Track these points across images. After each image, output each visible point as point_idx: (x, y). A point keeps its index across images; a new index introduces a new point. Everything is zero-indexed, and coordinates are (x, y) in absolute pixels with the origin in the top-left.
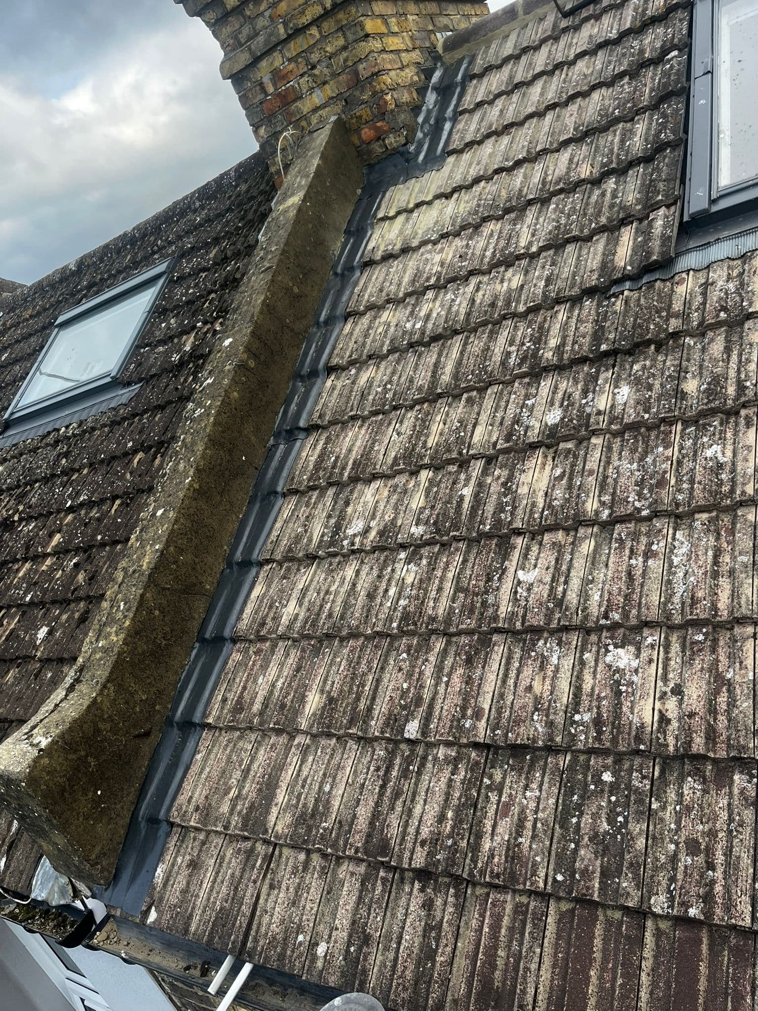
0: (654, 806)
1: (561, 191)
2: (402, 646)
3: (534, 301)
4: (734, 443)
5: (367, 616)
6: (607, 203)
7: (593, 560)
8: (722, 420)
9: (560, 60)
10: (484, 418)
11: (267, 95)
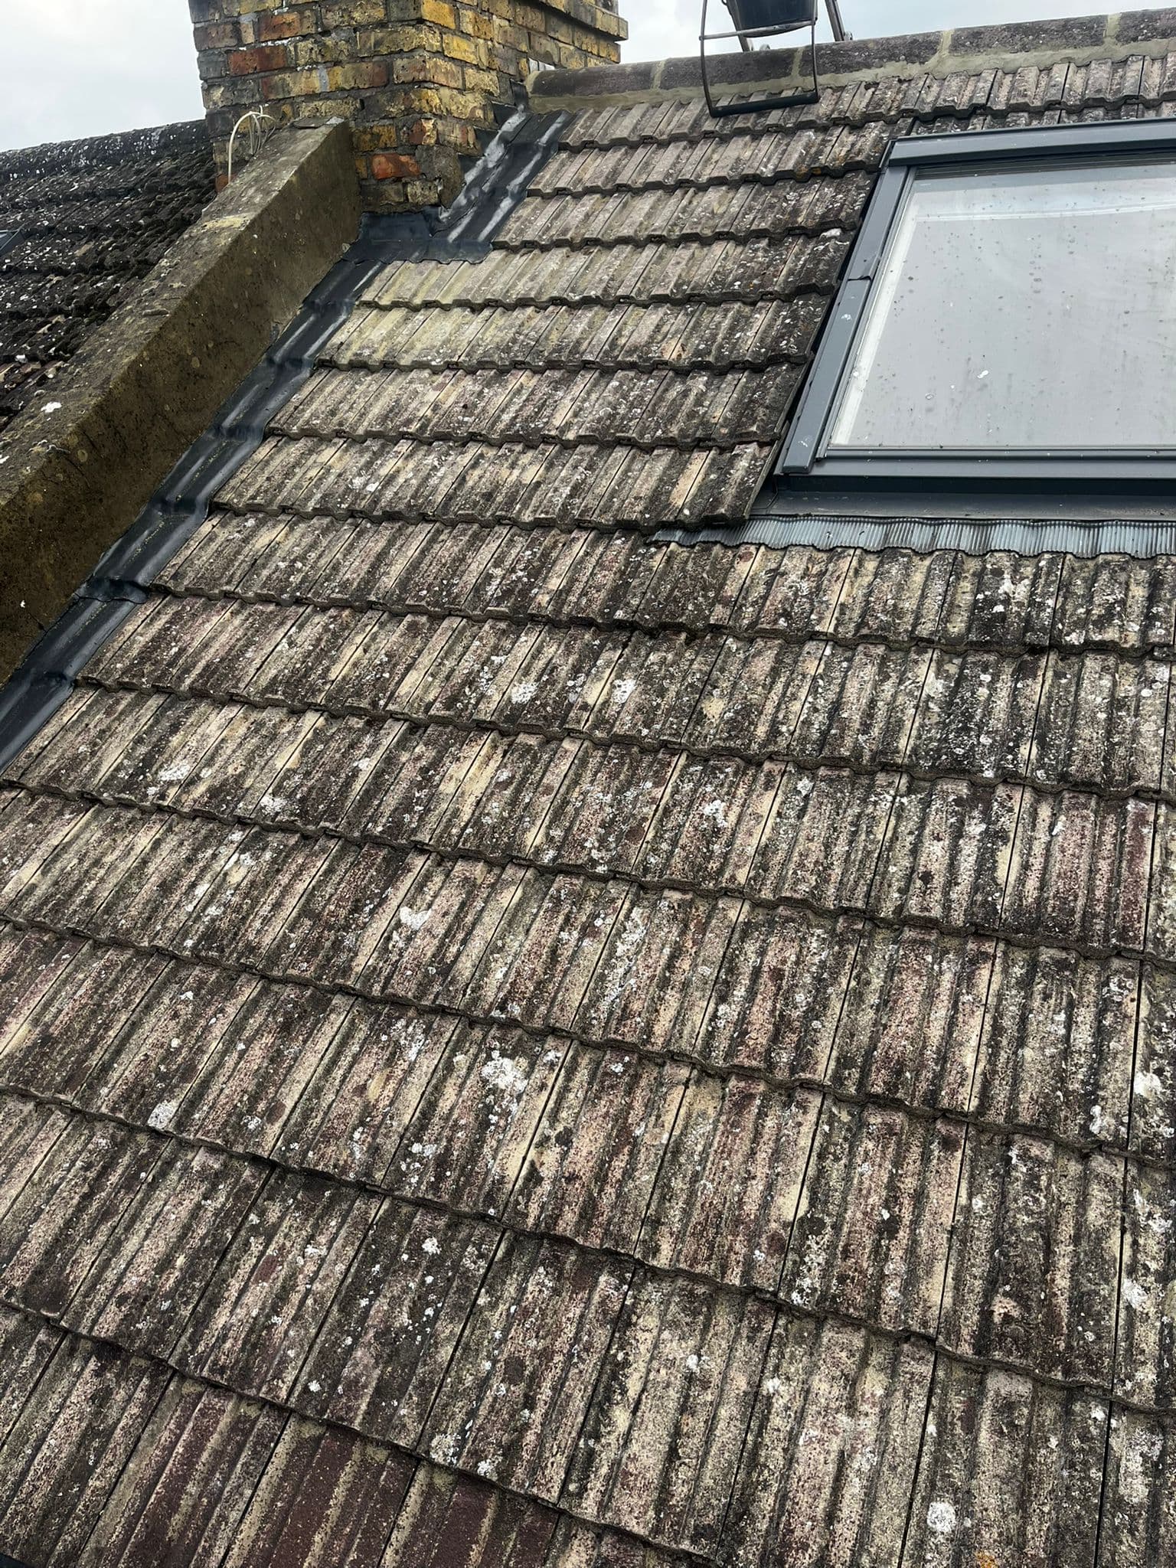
0: (481, 1301)
1: (632, 366)
2: (191, 980)
3: (547, 513)
4: (743, 806)
5: (149, 919)
6: (685, 409)
7: (513, 919)
8: (738, 767)
9: (688, 177)
10: (425, 661)
11: (240, 43)
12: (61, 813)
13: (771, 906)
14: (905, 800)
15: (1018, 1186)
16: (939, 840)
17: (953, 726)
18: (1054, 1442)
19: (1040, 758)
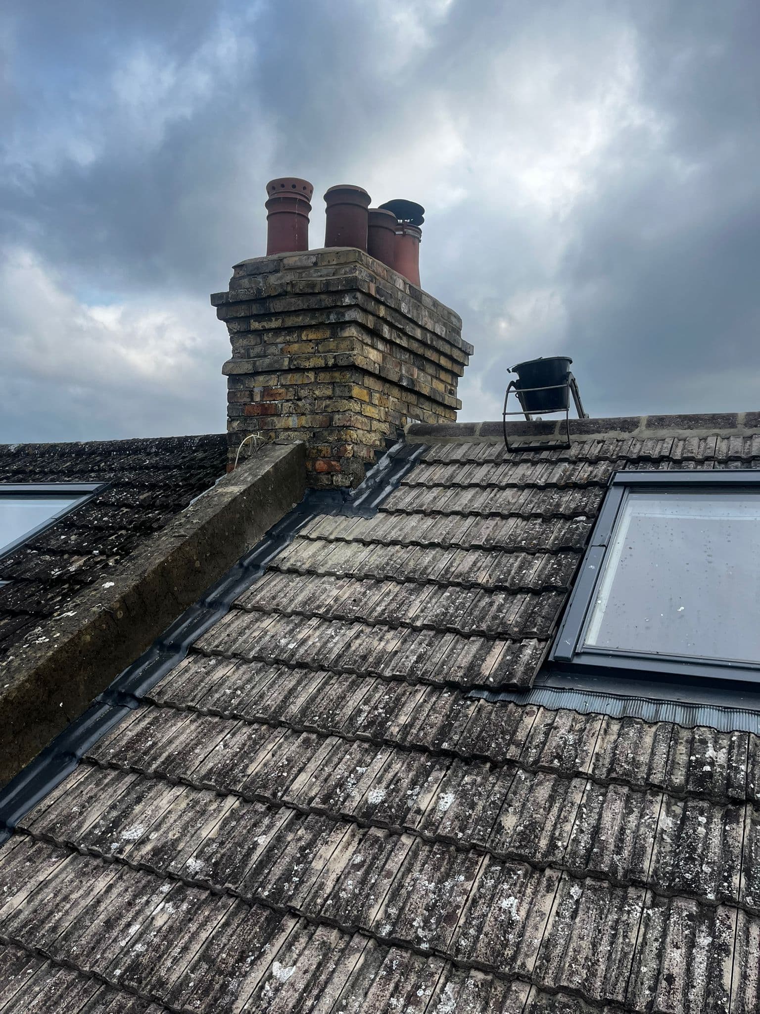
1: (458, 584)
3: (401, 672)
4: (531, 903)
5: (93, 948)
6: (491, 614)
7: (356, 981)
8: (527, 872)
9: (494, 482)
10: (312, 766)
11: (252, 400)
12: (50, 856)
13: (552, 992)
14: (650, 912)
16: (678, 948)
17: (682, 856)
19: (748, 886)
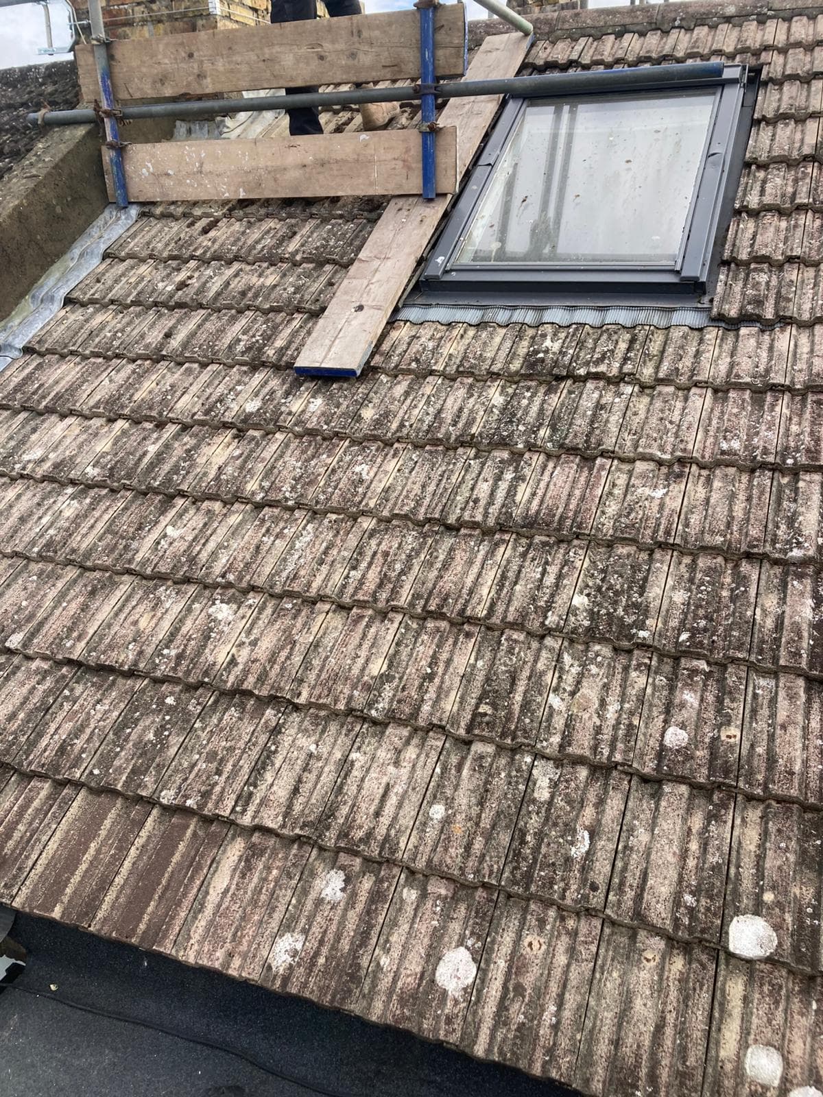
0: (196, 726)
1: (341, 217)
2: (36, 570)
3: (279, 303)
4: (379, 467)
5: (12, 537)
7: (235, 531)
8: (379, 447)
10: (194, 389)
13: (389, 521)
14: (472, 462)
15: (502, 653)
16: (487, 482)
17: (504, 421)
18: (503, 775)
19: (551, 436)
